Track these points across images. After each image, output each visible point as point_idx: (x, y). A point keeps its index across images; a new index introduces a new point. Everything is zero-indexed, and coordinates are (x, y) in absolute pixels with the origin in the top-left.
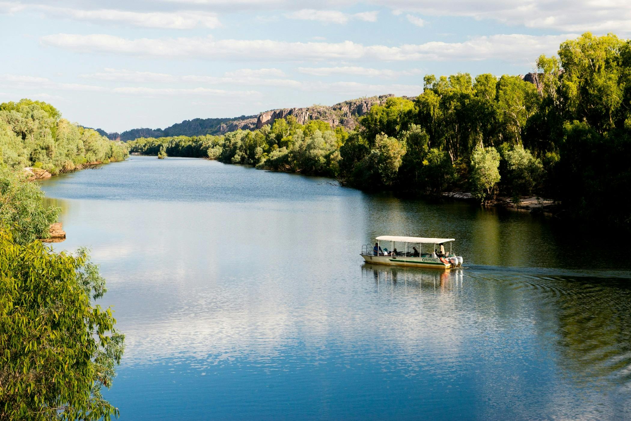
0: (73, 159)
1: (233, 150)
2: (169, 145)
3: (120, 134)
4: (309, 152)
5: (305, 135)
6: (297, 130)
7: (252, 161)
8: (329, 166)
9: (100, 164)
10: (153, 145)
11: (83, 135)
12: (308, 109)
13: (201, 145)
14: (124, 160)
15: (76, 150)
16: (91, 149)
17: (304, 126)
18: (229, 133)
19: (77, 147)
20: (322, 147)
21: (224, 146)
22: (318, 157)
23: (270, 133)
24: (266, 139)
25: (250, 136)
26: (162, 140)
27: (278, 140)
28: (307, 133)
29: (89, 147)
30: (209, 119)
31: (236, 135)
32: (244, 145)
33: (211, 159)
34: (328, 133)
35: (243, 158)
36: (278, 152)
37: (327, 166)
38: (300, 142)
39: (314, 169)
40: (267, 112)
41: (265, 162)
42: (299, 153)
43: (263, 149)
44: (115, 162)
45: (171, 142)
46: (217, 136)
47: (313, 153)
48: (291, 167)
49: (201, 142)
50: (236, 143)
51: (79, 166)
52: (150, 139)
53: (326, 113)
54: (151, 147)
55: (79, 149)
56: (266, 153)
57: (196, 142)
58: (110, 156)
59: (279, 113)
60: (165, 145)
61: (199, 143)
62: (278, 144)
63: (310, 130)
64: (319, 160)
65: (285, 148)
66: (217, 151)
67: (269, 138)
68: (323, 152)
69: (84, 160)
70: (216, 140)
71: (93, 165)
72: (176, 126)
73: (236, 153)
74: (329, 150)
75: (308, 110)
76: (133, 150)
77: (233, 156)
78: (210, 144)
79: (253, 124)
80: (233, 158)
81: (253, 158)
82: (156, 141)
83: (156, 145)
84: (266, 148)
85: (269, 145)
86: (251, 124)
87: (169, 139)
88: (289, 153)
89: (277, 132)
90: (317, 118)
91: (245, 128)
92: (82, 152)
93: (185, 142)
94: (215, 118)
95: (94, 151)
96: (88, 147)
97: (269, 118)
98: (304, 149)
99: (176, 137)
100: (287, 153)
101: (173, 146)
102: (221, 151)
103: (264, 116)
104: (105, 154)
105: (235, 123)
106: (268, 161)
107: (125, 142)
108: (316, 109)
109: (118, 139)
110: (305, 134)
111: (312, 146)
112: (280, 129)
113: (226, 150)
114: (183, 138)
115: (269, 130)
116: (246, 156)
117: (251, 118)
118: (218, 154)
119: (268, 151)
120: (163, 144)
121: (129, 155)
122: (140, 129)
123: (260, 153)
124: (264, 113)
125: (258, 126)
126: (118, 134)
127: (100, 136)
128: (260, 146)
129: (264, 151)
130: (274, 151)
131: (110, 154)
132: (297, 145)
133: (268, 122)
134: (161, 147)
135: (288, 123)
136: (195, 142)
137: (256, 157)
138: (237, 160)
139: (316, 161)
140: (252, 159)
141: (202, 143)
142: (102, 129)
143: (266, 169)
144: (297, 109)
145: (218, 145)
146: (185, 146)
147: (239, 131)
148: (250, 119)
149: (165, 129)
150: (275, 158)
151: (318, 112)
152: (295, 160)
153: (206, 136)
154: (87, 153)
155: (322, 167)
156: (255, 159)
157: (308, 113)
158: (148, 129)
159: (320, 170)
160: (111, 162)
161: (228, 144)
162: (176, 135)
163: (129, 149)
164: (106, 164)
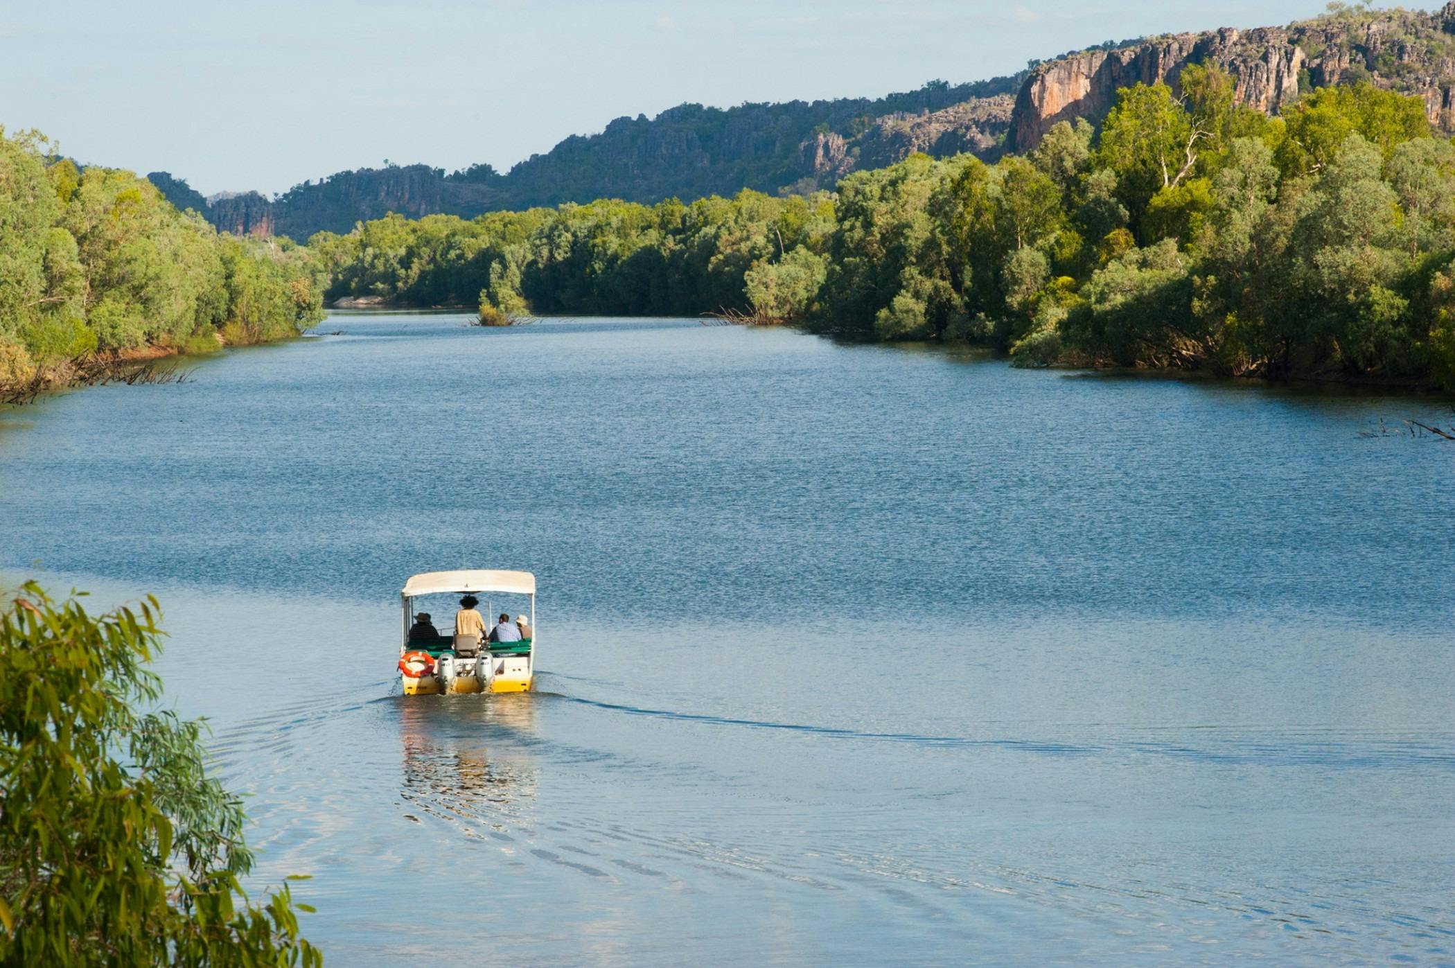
0: (22, 332)
1: (885, 267)
2: (536, 249)
3: (271, 199)
4: (1309, 260)
5: (1284, 168)
6: (1238, 142)
7: (990, 325)
8: (1424, 336)
9: (168, 357)
10: (452, 254)
11: (77, 205)
12: (1301, 31)
13: (710, 247)
14: (296, 335)
15: (37, 283)
16: (122, 279)
17: (1280, 121)
18: (864, 174)
19: (46, 268)
20: (1381, 231)
21: (836, 246)
22: (1363, 289)
23: (1087, 168)
24: (1067, 200)
25: (977, 187)
26: (499, 226)
27: (1130, 205)
28: (1295, 160)
29: (110, 264)
30: (749, 107)
31: (901, 187)
32: (942, 239)
33: (767, 322)
34: (1417, 154)
35: (939, 312)
36: (1134, 271)
37: (1413, 334)
38: (1256, 207)
39: (1338, 355)
40: (1067, 59)
41: (1062, 325)
42: (1252, 268)
43: (1050, 255)
44: (250, 345)
45: (550, 236)
46: (797, 199)
47: (1333, 267)
48: (1207, 349)
49: (710, 230)
50: (899, 230)
51: (58, 371)
52: (437, 224)
53: (1402, 50)
54: (438, 267)
55: (53, 279)
56: (1065, 279)
57: (685, 230)
58: (222, 314)
59: (1134, 63)
60: (518, 252)
61: (697, 239)
62: (1133, 227)
63: (1316, 143)
64: (1369, 306)
65: (1171, 244)
66: (796, 279)
67: (1083, 192)
68: (1388, 261)
69: (82, 339)
70: (791, 218)
71: (135, 361)
72: (571, 148)
73: (900, 286)
74: (1424, 247)
75: (1298, 34)
76: (347, 282)
77: (887, 302)
78: (760, 240)
79: (992, 126)
80: (883, 313)
81: (997, 307)
82: (465, 232)
83: (470, 256)
84: (1067, 253)
85: (1080, 232)
86: (982, 127)
87: (538, 218)
88: (1193, 272)
89: (1126, 158)
90: (1349, 78)
91: (945, 146)
92: (71, 291)
93: (621, 232)
94: (785, 100)
95: (136, 290)
96: (101, 264)
97: (1082, 87)
98: (1282, 242)
99: (575, 207)
100: (1184, 273)
101: (560, 256)
102: (821, 277)
103: (1050, 79)
104: (194, 304)
105: (889, 123)
106: (1081, 320)
107: (303, 242)
108: (1346, 28)
109: (262, 230)
110: (1285, 163)
111: (1327, 225)
112: (1144, 142)
113: (848, 271)
114: (615, 211)
115: (1085, 154)
116: (957, 300)
117: (979, 96)
118: (802, 294)
119: (1080, 268)
120: (507, 249)
121: (319, 311)
122: (380, 174)
123: (1034, 277)
124: (1051, 65)
125: (1019, 138)
126: (262, 201)
127: (167, 205)
128: (1031, 241)
129: (1057, 268)
130: (1112, 265)
131: (223, 307)
132: (1242, 225)
133: (1072, 111)
134: (495, 265)
135: (1190, 106)
136: (676, 232)
137: (1014, 301)
138: (910, 323)
139: (1350, 313)
140: (991, 314)
141: (717, 237)
142: (175, 177)
143: (1072, 367)
144: (1235, 37)
145: (804, 242)
146: (626, 255)
147: (918, 163)
148: (974, 101)
149: (518, 170)
150: (1119, 299)
151: (1358, 48)
152: (1228, 309)
153: (734, 198)
154: (99, 299)
155: (1381, 346)
156: (1008, 311)
157: (1299, 55)
158: (421, 170)
159: (1370, 361)
160: (229, 345)
161: (858, 233)
162: (573, 198)
163: (325, 281)
164: (202, 357)
